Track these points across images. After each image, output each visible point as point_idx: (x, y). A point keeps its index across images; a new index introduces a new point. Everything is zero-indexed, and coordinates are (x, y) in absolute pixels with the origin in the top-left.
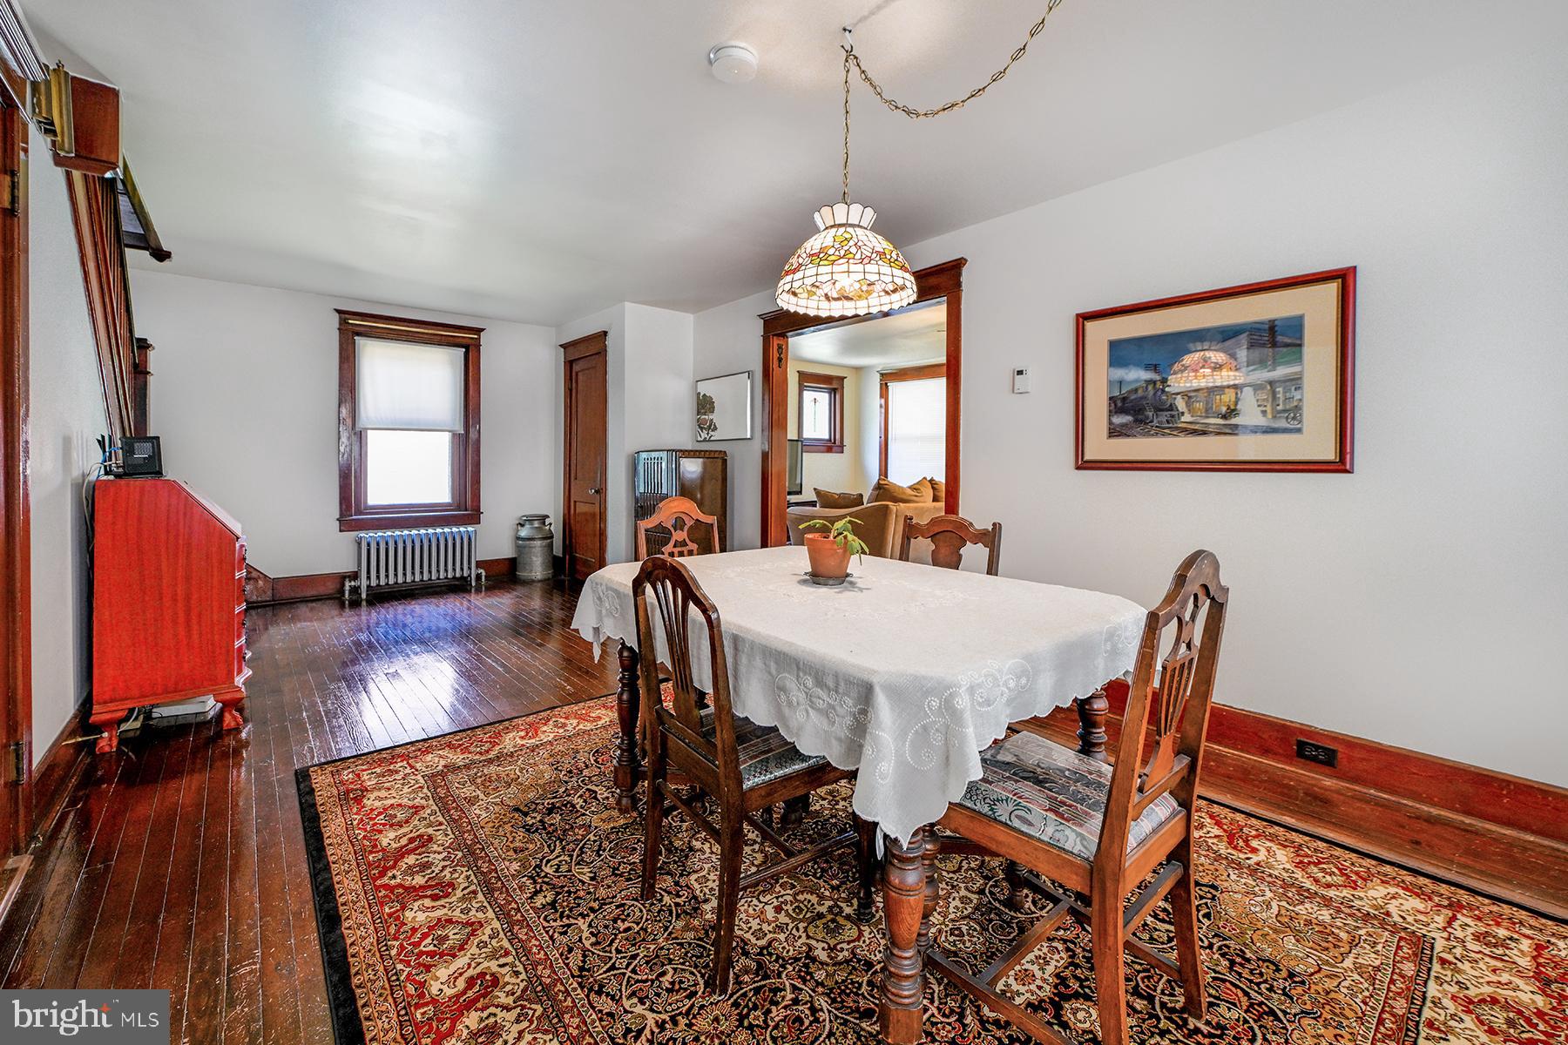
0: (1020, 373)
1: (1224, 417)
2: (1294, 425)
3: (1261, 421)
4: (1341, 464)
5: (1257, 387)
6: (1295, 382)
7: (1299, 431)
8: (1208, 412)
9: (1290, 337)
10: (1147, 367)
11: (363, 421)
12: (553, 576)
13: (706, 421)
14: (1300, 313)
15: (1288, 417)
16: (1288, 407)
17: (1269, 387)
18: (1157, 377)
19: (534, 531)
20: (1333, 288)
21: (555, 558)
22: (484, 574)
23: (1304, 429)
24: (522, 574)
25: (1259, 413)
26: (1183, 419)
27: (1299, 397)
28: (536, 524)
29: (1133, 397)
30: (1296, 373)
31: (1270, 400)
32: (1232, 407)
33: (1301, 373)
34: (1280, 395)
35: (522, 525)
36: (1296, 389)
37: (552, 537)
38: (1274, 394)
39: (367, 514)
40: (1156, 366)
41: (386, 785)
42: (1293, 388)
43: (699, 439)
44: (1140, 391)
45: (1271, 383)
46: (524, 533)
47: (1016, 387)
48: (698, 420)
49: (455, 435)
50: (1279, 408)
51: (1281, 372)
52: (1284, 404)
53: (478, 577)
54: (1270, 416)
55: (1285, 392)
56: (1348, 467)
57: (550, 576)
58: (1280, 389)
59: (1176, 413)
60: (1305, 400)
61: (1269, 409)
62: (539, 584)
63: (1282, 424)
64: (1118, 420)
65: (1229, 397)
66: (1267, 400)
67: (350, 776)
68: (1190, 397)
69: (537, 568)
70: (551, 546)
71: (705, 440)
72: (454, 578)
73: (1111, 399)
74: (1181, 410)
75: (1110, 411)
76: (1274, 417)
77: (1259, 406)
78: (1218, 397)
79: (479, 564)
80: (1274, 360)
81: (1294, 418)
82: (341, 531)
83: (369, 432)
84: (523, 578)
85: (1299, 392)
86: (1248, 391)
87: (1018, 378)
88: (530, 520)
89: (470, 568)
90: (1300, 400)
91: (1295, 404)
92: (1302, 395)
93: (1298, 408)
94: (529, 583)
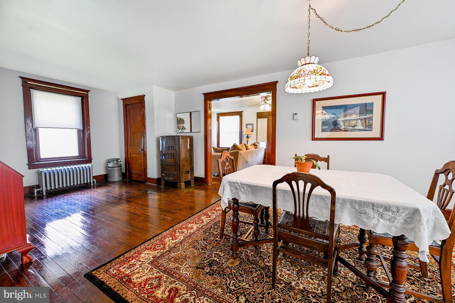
0: (296, 114)
1: (353, 127)
2: (370, 129)
3: (362, 128)
4: (381, 138)
5: (361, 120)
6: (371, 119)
7: (371, 130)
8: (349, 126)
9: (370, 108)
10: (333, 114)
11: (37, 124)
12: (123, 180)
13: (181, 127)
14: (373, 102)
15: (369, 127)
16: (369, 125)
17: (364, 120)
18: (335, 116)
19: (115, 164)
20: (380, 97)
21: (123, 173)
22: (95, 181)
23: (373, 130)
24: (110, 180)
25: (362, 126)
26: (342, 127)
27: (372, 122)
28: (115, 162)
29: (328, 122)
30: (371, 117)
31: (365, 123)
32: (355, 124)
33: (372, 116)
34: (367, 122)
35: (109, 163)
36: (371, 120)
37: (121, 166)
38: (366, 121)
39: (41, 162)
40: (335, 114)
41: (136, 271)
42: (370, 120)
43: (178, 132)
44: (331, 120)
45: (365, 119)
46: (110, 165)
47: (294, 118)
48: (178, 126)
49: (79, 131)
50: (367, 125)
51: (368, 116)
52: (368, 124)
53: (94, 182)
54: (364, 127)
55: (368, 121)
56: (383, 139)
57: (122, 179)
58: (367, 120)
59: (340, 126)
60: (373, 123)
61: (364, 125)
62: (118, 183)
63: (367, 129)
64: (324, 127)
65: (354, 122)
66: (364, 123)
67: (115, 271)
68: (344, 122)
69: (116, 177)
70: (121, 169)
71: (181, 132)
72: (84, 183)
73: (322, 122)
74: (342, 125)
75: (322, 125)
76: (365, 127)
77: (362, 124)
78: (352, 122)
79: (94, 177)
80: (366, 113)
81: (370, 127)
82: (29, 169)
83: (39, 128)
84: (111, 181)
85: (372, 121)
86: (359, 120)
87: (295, 116)
88: (113, 160)
89: (90, 179)
90: (372, 123)
91: (371, 124)
92: (373, 122)
93: (371, 125)
94: (114, 183)
